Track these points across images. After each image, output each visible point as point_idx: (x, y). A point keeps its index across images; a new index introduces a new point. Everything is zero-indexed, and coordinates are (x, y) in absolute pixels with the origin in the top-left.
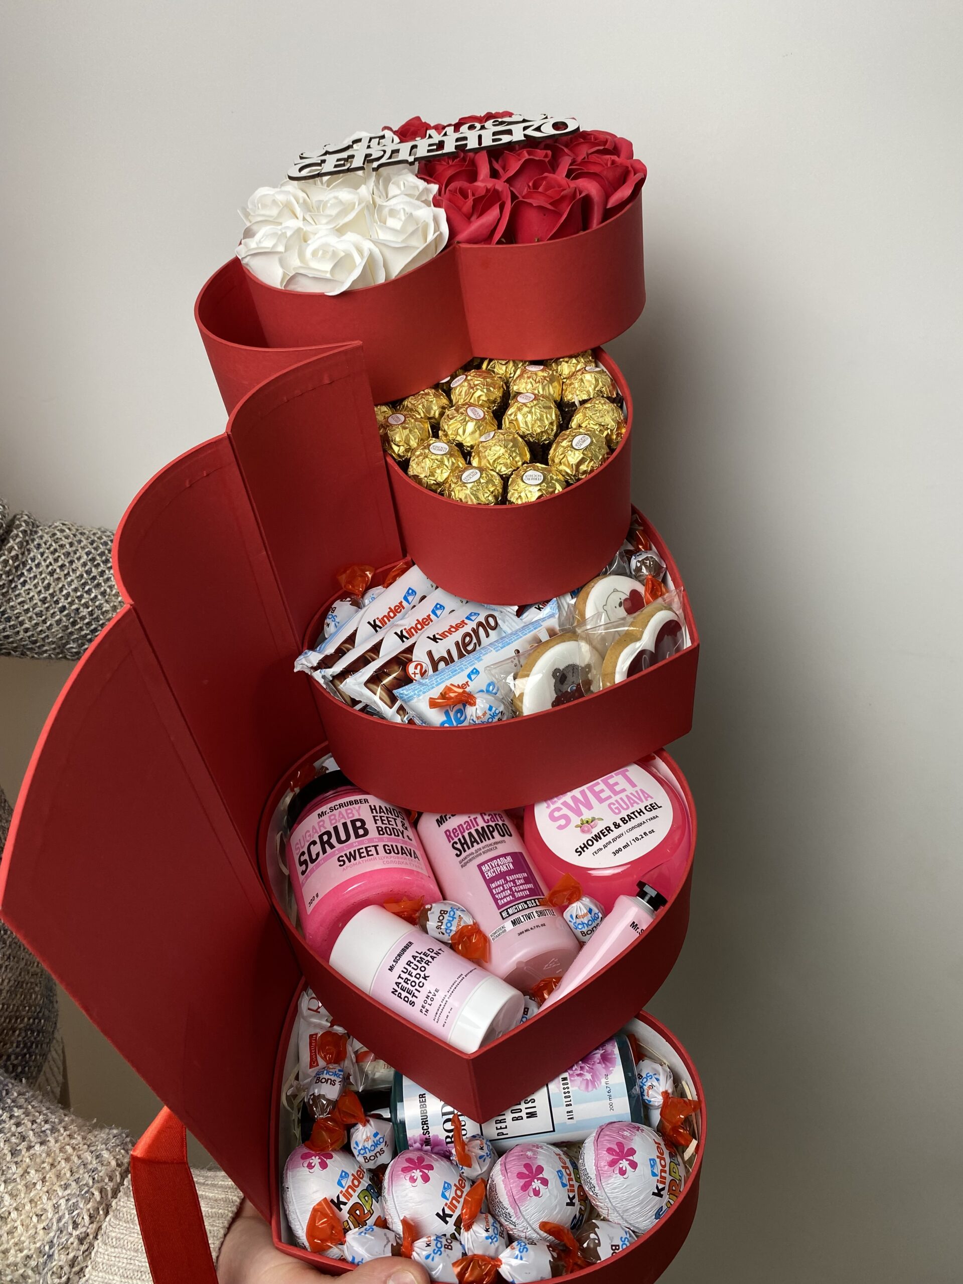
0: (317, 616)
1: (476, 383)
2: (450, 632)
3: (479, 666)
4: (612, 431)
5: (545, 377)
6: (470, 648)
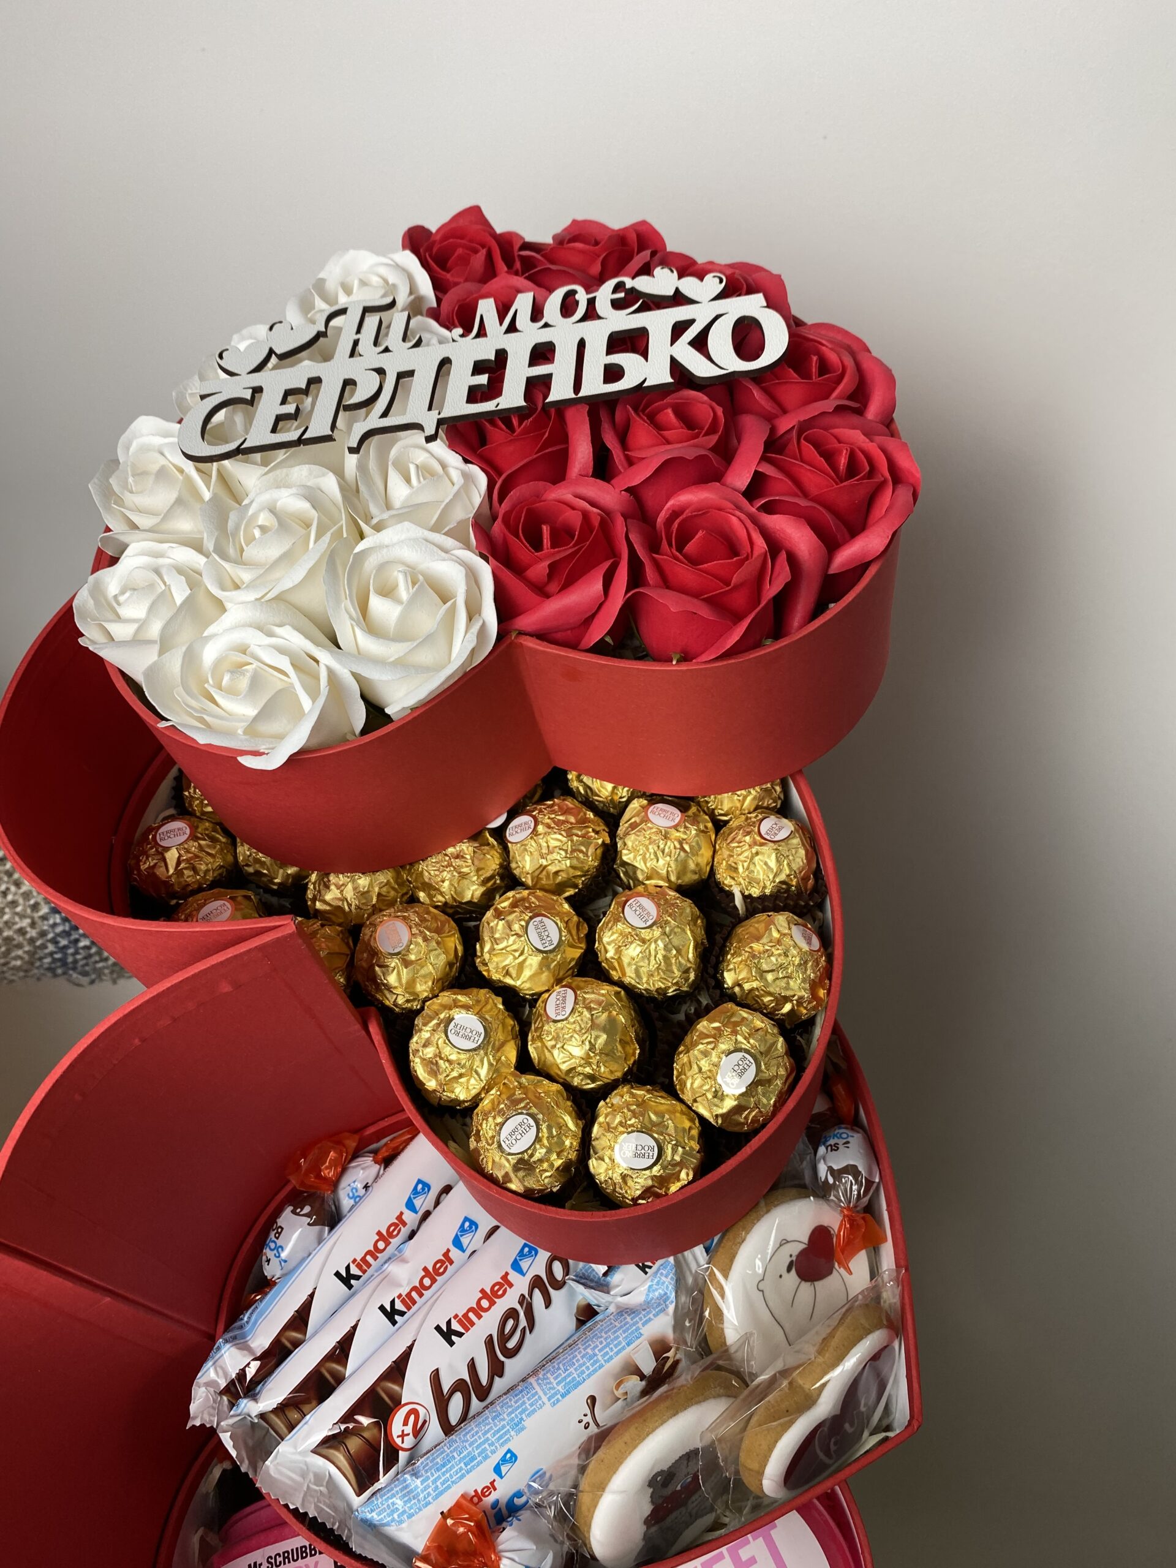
1: (553, 843)
2: (478, 1310)
3: (516, 1444)
6: (511, 1344)
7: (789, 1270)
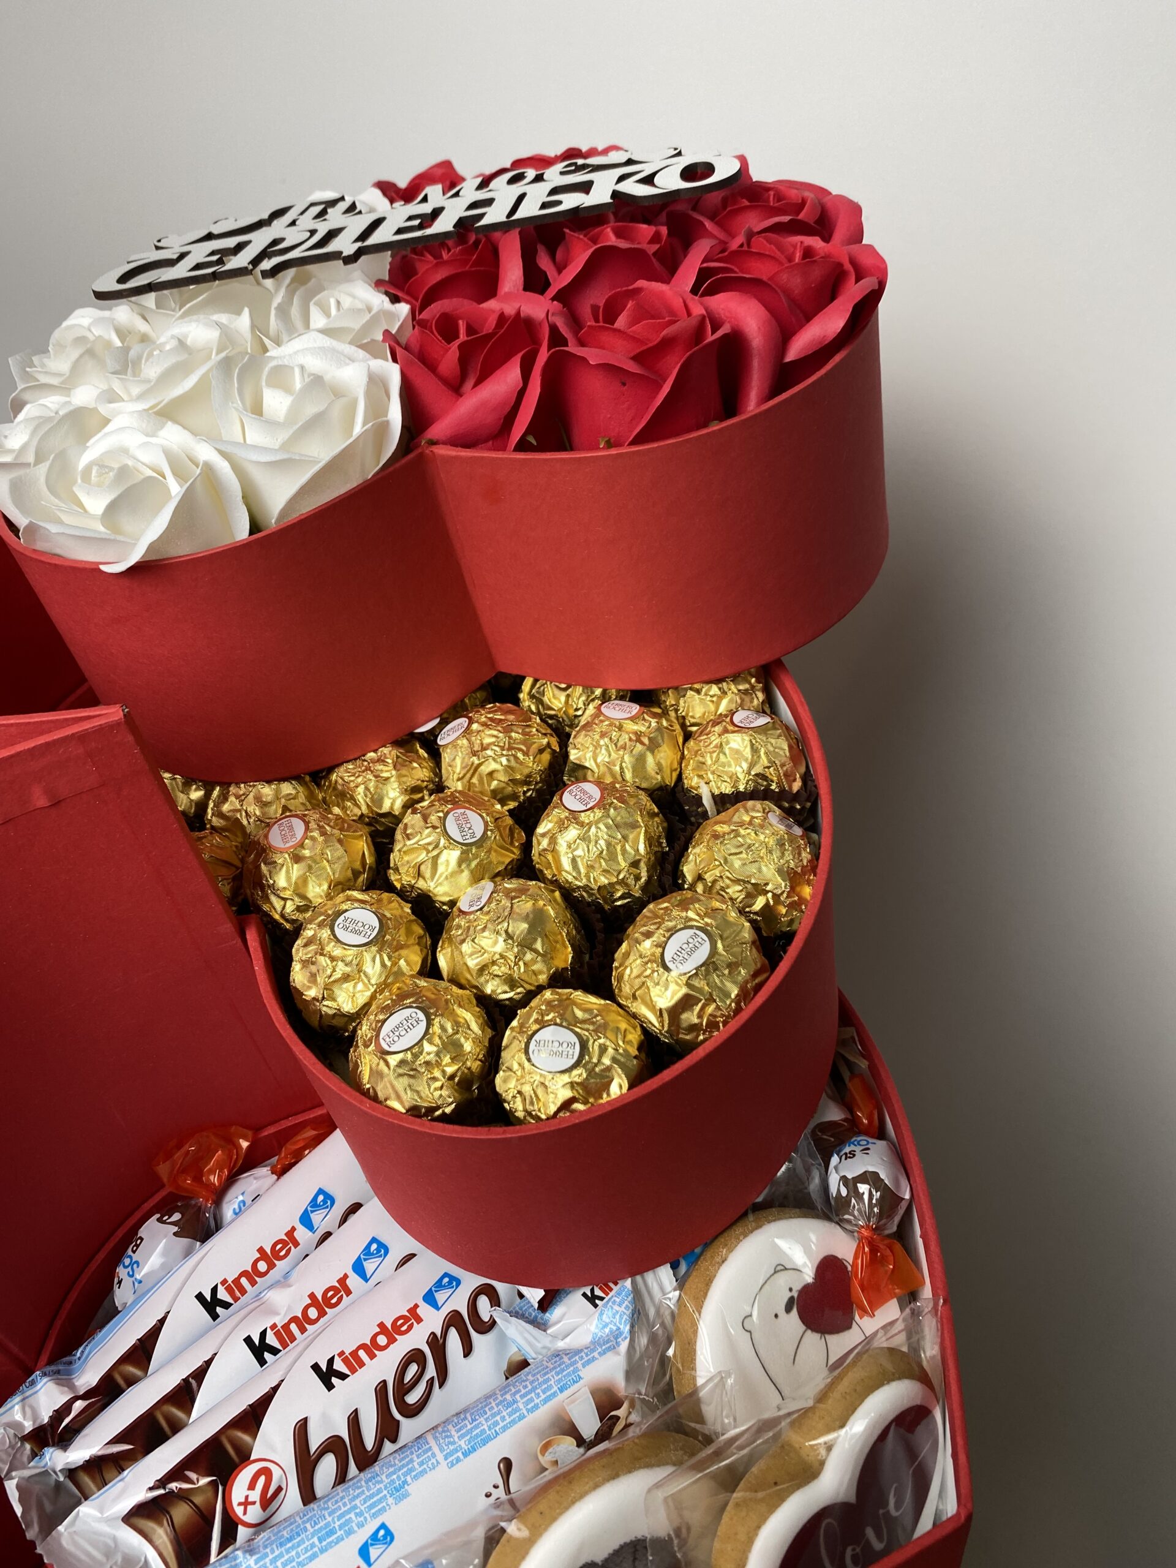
0: (101, 1256)
1: (488, 740)
2: (372, 1348)
3: (395, 1517)
4: (776, 897)
5: (638, 736)
6: (412, 1398)
7: (788, 1309)
